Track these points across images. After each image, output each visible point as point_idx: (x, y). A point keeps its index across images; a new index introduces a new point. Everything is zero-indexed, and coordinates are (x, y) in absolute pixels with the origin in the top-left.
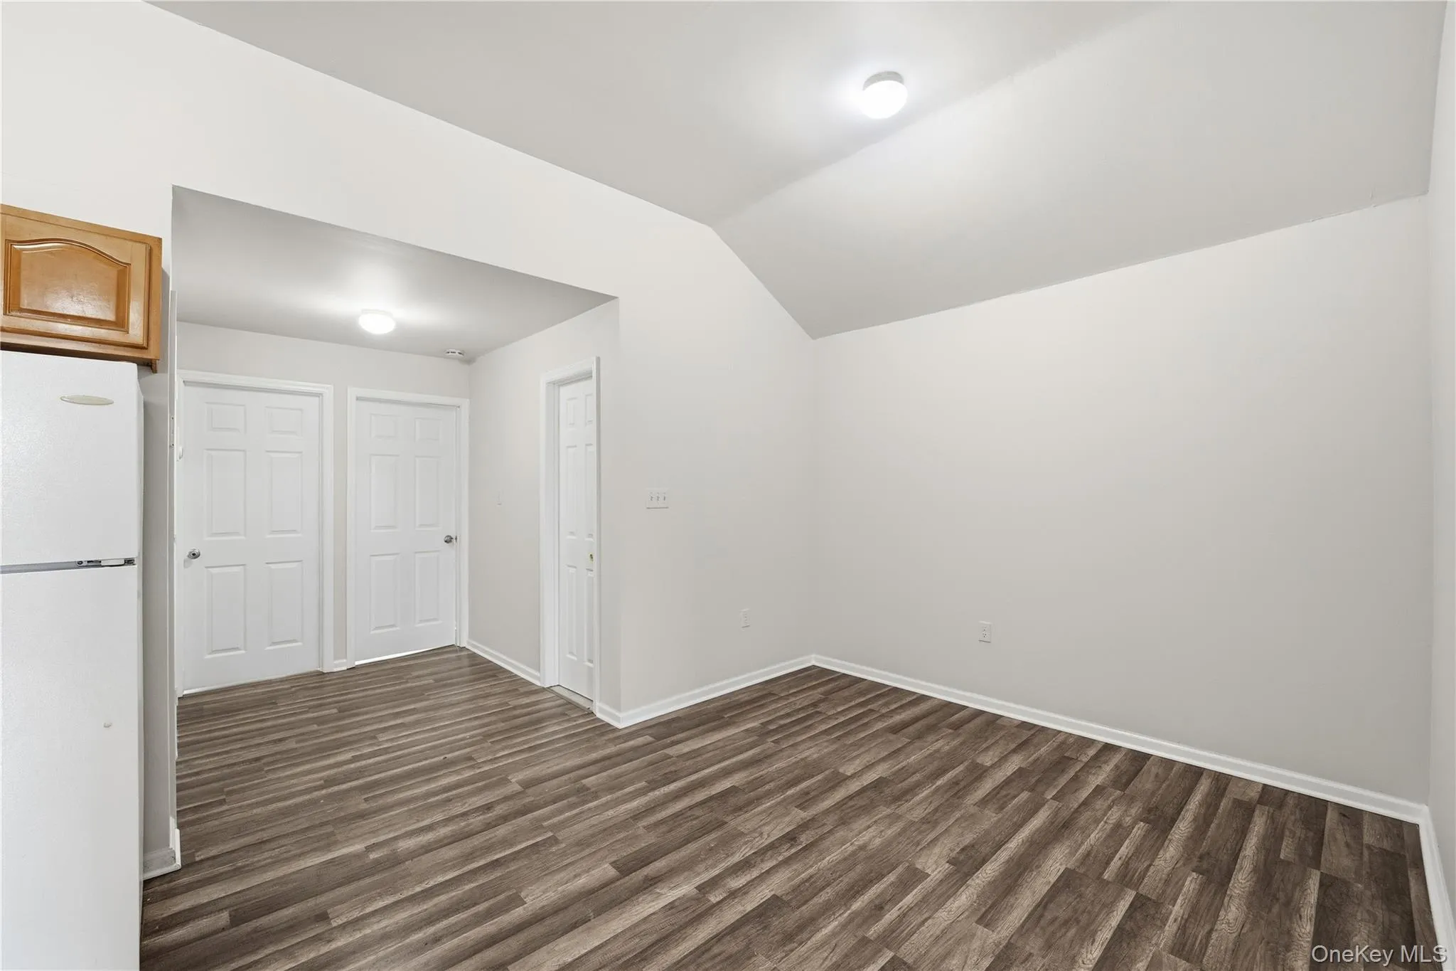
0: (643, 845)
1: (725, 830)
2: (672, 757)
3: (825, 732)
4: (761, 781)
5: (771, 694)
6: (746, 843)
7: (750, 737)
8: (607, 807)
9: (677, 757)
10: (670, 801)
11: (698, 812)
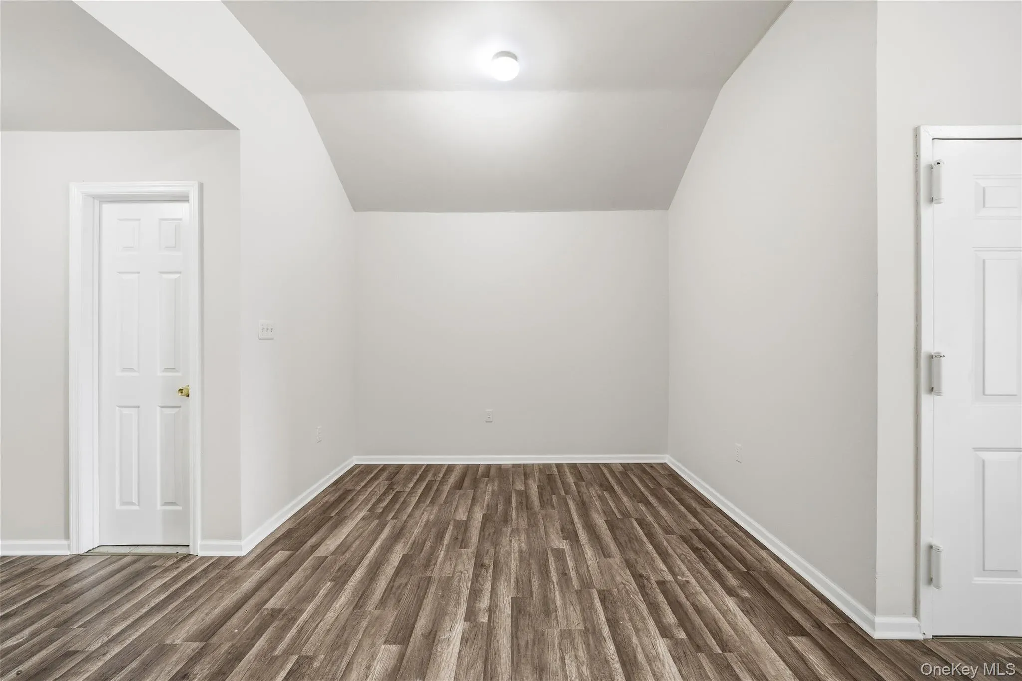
0: (392, 619)
1: (436, 581)
2: (327, 557)
3: (418, 502)
4: (418, 546)
5: (347, 492)
6: (459, 581)
7: (372, 522)
8: (319, 612)
9: (332, 555)
10: (370, 585)
11: (402, 580)
